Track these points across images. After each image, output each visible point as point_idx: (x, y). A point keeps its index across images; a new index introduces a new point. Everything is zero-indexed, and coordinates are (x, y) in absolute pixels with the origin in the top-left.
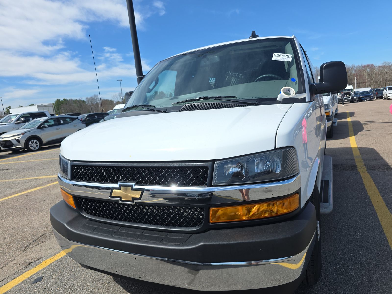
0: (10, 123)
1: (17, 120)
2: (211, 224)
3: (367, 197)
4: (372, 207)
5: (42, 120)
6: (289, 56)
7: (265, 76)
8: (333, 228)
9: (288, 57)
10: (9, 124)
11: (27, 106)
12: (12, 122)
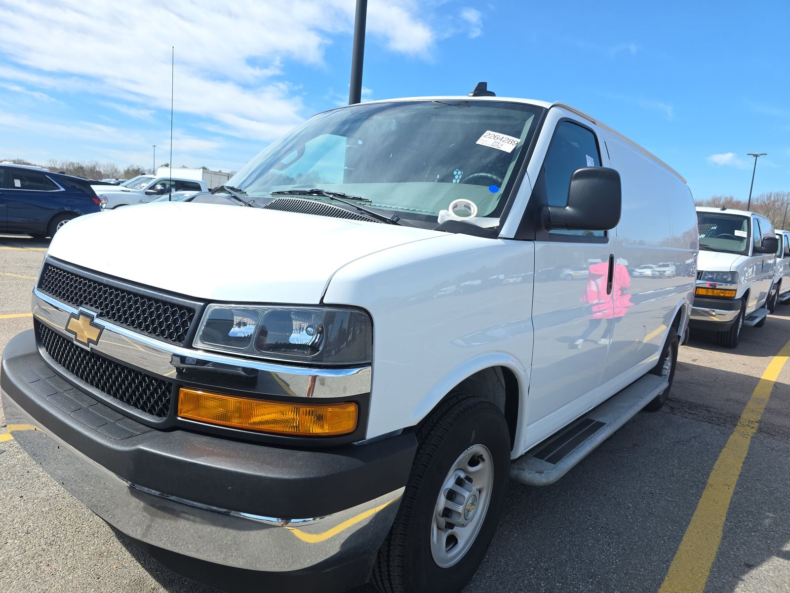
0: (137, 190)
1: (150, 189)
2: (179, 418)
3: (700, 486)
4: (691, 508)
5: (188, 195)
6: (513, 142)
7: (485, 174)
8: (568, 524)
9: (510, 142)
10: (135, 192)
11: (196, 168)
12: (141, 188)
